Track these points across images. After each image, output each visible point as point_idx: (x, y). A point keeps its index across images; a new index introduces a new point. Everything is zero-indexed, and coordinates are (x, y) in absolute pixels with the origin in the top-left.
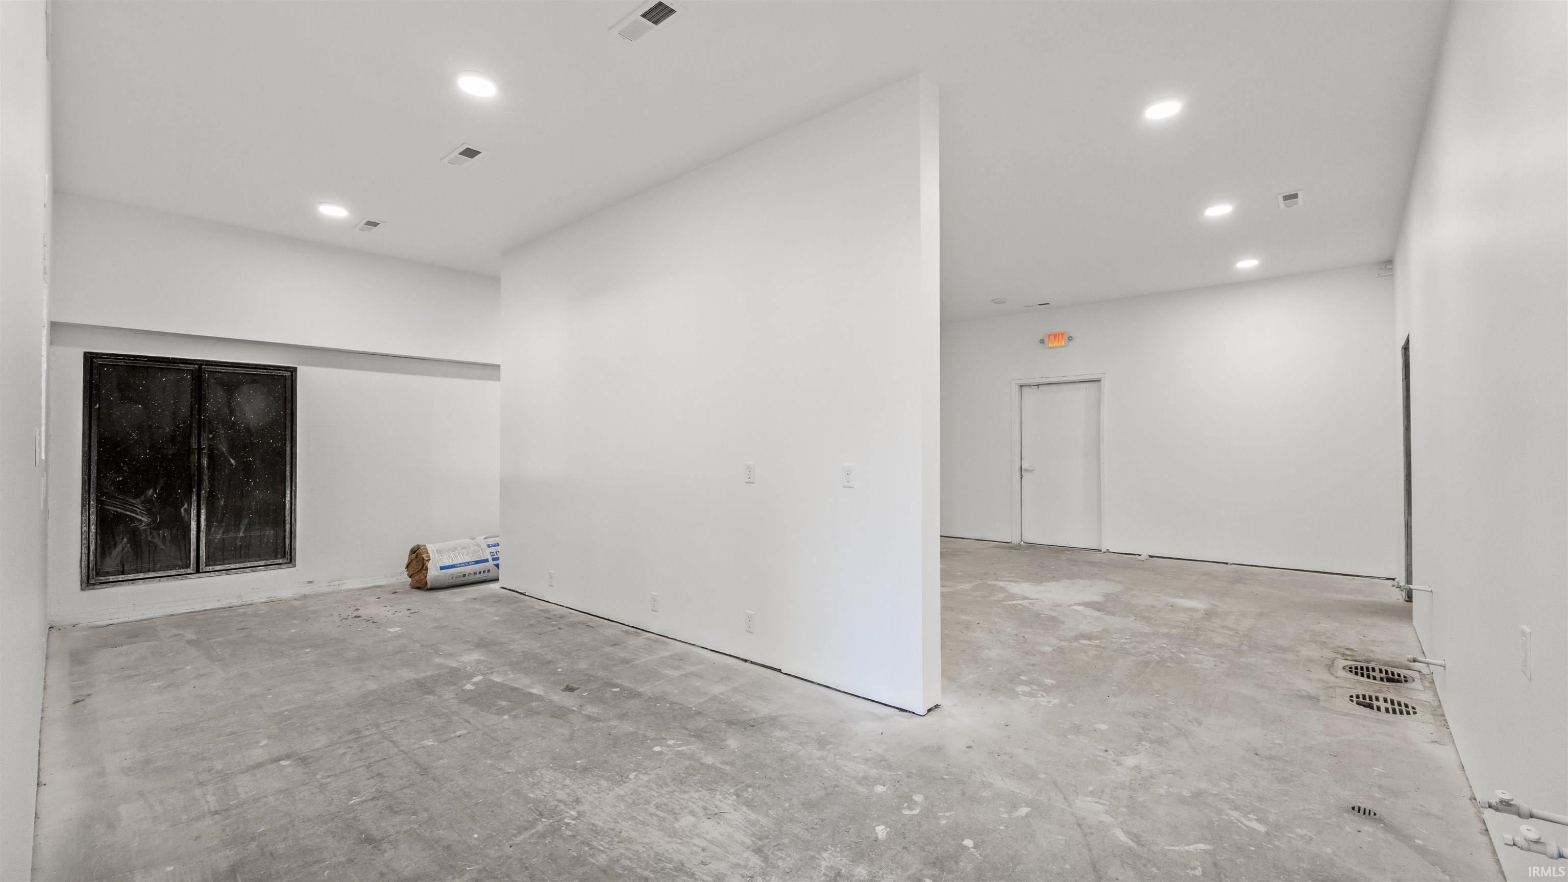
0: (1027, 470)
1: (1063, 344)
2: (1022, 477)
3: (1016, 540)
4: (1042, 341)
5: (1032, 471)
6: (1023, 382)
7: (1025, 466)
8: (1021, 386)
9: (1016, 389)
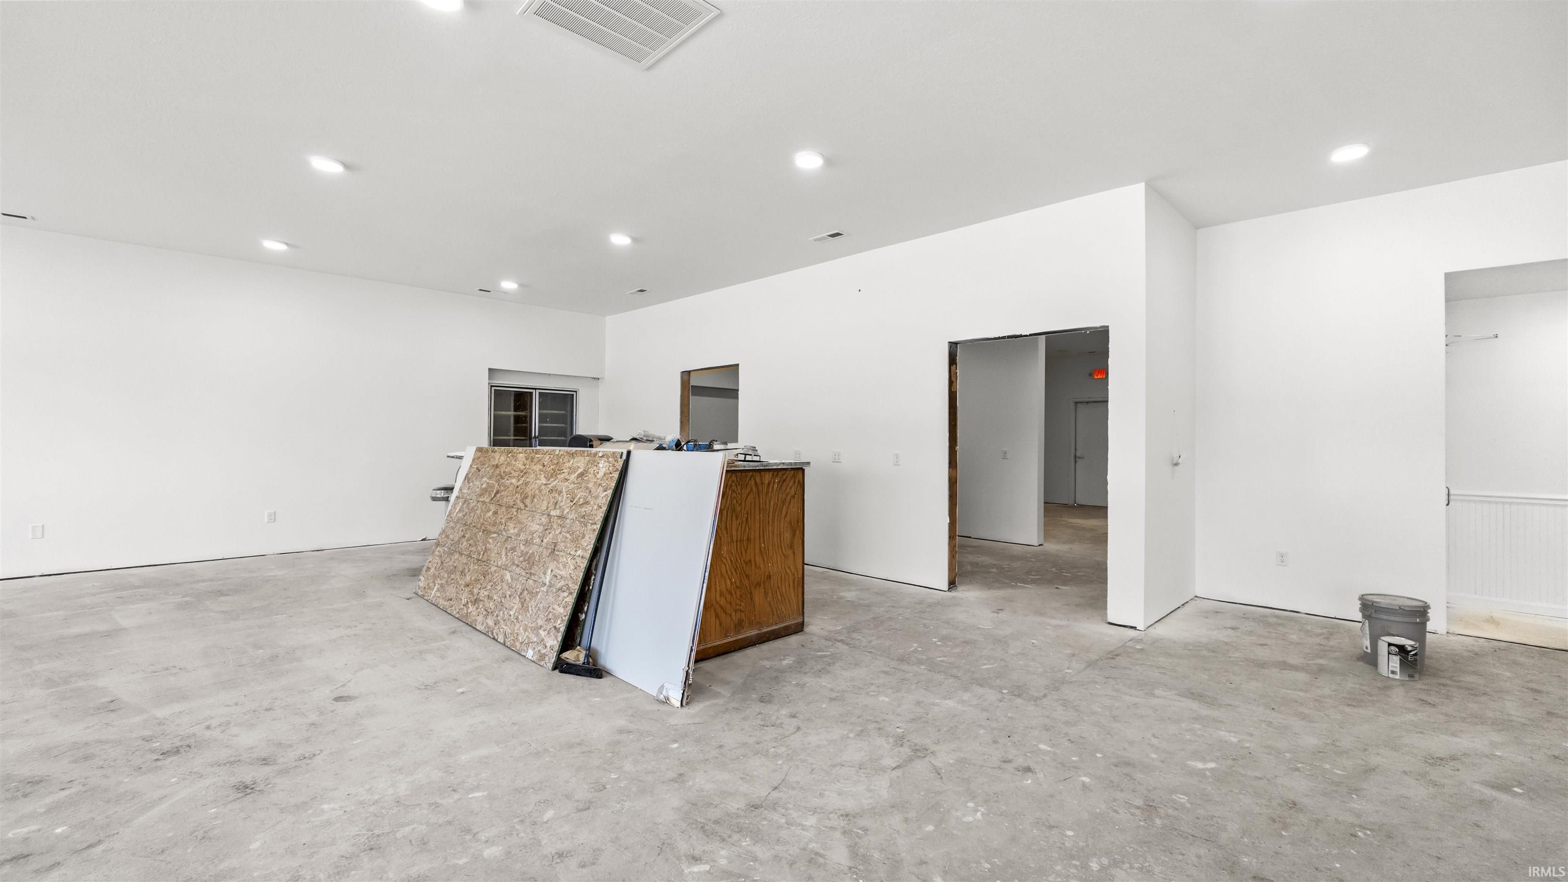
0: (1079, 458)
1: (1104, 377)
2: (1076, 462)
3: (1071, 502)
4: (1091, 375)
5: (1083, 458)
6: (1077, 400)
7: (1078, 454)
8: (1076, 403)
9: (1072, 406)
